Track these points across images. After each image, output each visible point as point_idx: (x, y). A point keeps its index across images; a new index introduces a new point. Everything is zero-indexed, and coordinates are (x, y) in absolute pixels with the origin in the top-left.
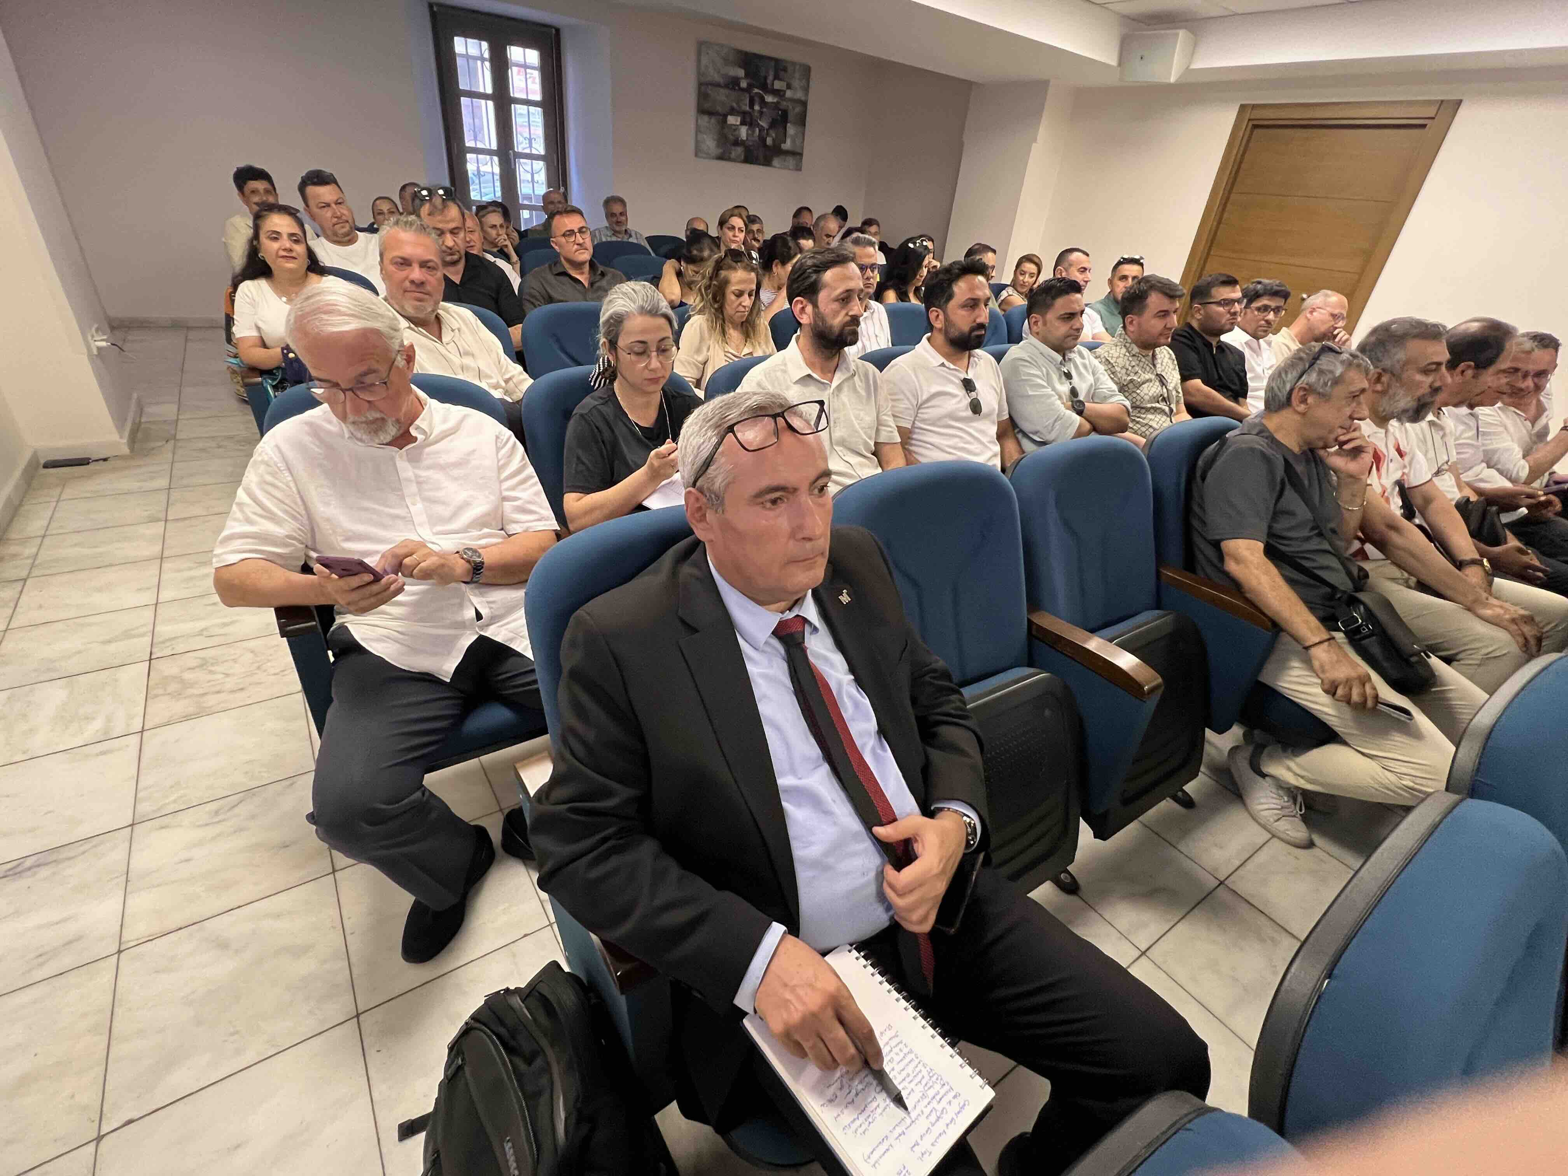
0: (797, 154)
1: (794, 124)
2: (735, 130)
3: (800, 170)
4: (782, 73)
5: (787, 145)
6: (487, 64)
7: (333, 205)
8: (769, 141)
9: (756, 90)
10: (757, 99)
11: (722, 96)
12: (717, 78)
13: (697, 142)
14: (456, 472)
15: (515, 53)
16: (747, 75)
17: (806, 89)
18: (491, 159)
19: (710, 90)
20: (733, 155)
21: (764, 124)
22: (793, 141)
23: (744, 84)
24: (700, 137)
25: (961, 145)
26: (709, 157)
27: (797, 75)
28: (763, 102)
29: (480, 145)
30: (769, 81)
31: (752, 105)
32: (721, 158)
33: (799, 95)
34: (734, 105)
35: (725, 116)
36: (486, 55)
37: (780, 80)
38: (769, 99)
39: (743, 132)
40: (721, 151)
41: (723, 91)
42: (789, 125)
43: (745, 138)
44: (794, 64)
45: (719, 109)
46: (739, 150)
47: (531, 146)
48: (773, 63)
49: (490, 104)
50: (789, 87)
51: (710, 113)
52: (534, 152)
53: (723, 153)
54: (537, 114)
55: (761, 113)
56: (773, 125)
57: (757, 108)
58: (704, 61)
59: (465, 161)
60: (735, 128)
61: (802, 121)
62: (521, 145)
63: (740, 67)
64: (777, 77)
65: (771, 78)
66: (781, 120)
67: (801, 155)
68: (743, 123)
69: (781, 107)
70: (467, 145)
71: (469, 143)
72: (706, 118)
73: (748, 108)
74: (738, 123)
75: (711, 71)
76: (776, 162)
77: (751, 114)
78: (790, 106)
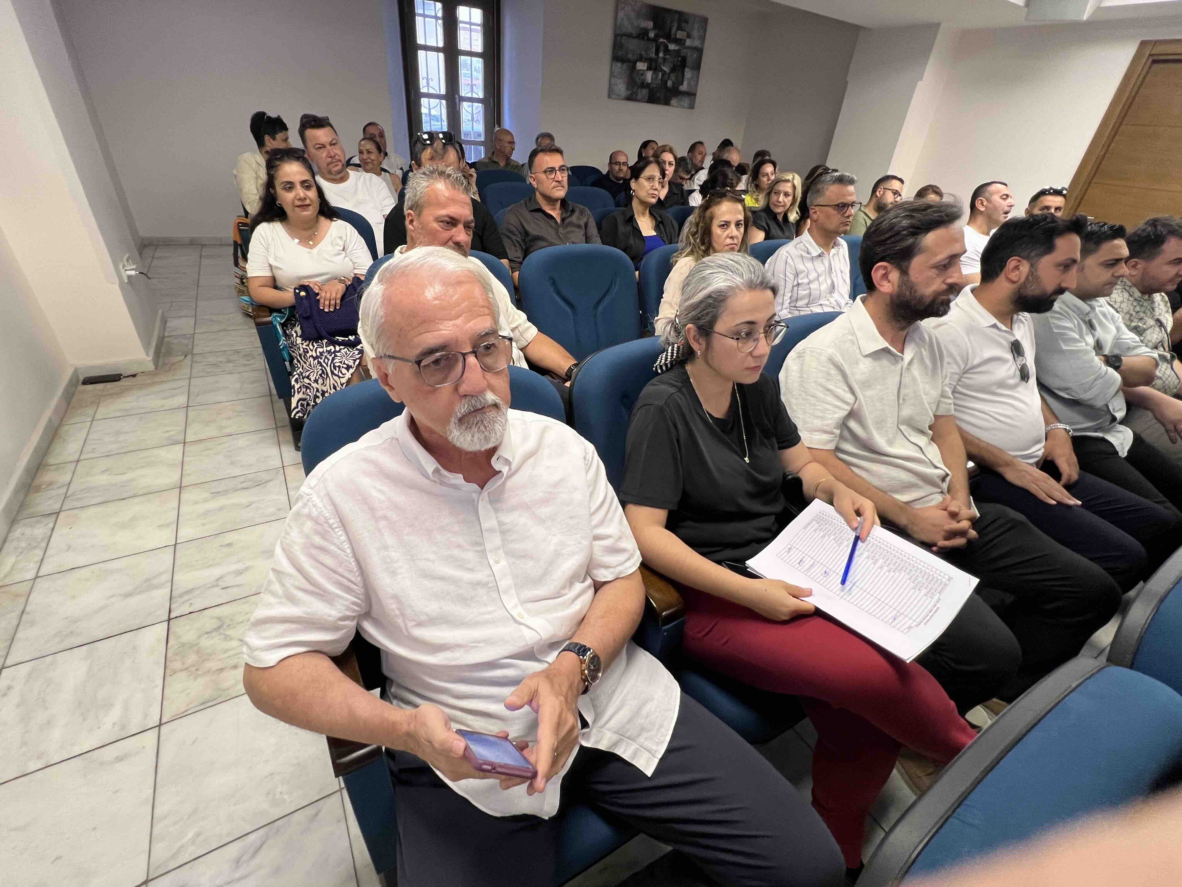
0: (691, 95)
1: (692, 68)
2: (643, 74)
3: (693, 108)
4: (684, 24)
5: (684, 87)
6: (440, 22)
7: (328, 147)
8: (670, 83)
9: (662, 40)
10: (662, 48)
11: (633, 46)
12: (629, 29)
13: (610, 85)
14: (544, 511)
15: (463, 12)
16: (655, 27)
17: (703, 39)
18: (441, 103)
19: (623, 41)
20: (639, 97)
21: (666, 69)
22: (689, 84)
23: (652, 35)
24: (613, 80)
25: (846, 83)
26: (619, 98)
27: (696, 26)
28: (667, 50)
29: (431, 91)
30: (673, 32)
31: (657, 53)
32: (629, 98)
33: (697, 43)
34: (643, 53)
35: (635, 63)
36: (440, 14)
37: (682, 30)
38: (672, 47)
39: (649, 76)
40: (629, 93)
41: (635, 41)
42: (686, 69)
43: (650, 81)
44: (695, 16)
45: (630, 56)
46: (645, 92)
47: (472, 91)
48: (676, 17)
49: (441, 56)
50: (689, 36)
51: (622, 60)
52: (475, 96)
53: (632, 94)
54: (478, 63)
55: (664, 59)
56: (673, 70)
57: (661, 55)
58: (621, 14)
59: (419, 106)
60: (642, 73)
61: (697, 67)
62: (464, 91)
63: (649, 20)
64: (679, 28)
65: (674, 29)
66: (680, 65)
67: (694, 95)
68: (649, 69)
69: (682, 55)
70: (422, 91)
71: (423, 90)
72: (619, 64)
73: (654, 55)
74: (645, 68)
75: (626, 23)
76: (673, 102)
77: (656, 60)
78: (689, 53)
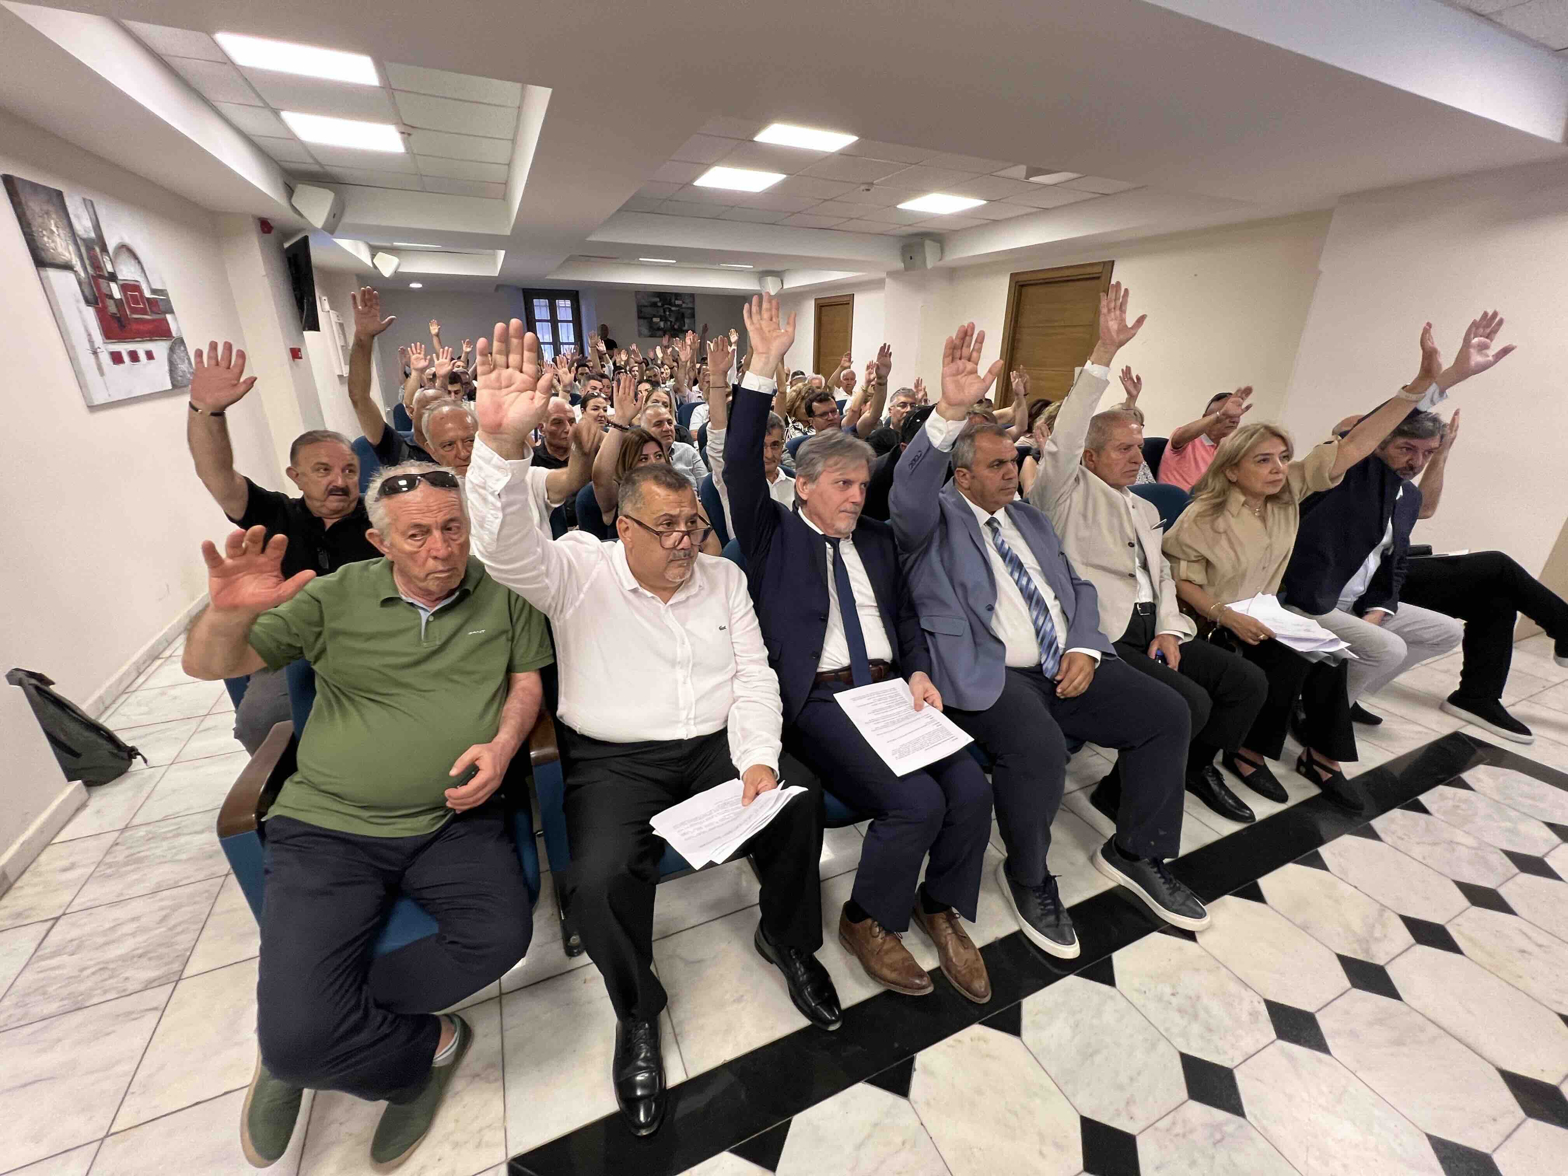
1: (690, 317)
4: (679, 297)
8: (676, 327)
9: (666, 306)
10: (667, 310)
11: (649, 311)
12: (646, 303)
13: (639, 330)
16: (661, 301)
17: (694, 305)
19: (643, 309)
20: (658, 335)
21: (672, 319)
23: (660, 304)
24: (640, 328)
26: (645, 336)
27: (688, 299)
28: (670, 310)
30: (673, 301)
31: (664, 312)
32: (651, 336)
33: (690, 305)
34: (656, 313)
35: (652, 319)
37: (679, 301)
38: (673, 309)
39: (662, 324)
40: (651, 333)
41: (650, 308)
42: (685, 319)
43: (663, 327)
44: (685, 292)
45: (648, 316)
46: (661, 332)
48: (674, 295)
49: (549, 323)
50: (684, 302)
51: (644, 318)
53: (653, 334)
54: (570, 325)
55: (670, 315)
56: (677, 320)
57: (668, 313)
58: (639, 297)
60: (657, 323)
61: (693, 316)
62: (563, 338)
63: (655, 299)
64: (676, 299)
66: (681, 317)
68: (661, 320)
69: (681, 312)
72: (642, 320)
73: (663, 314)
74: (659, 321)
75: (641, 302)
77: (665, 316)
78: (686, 311)
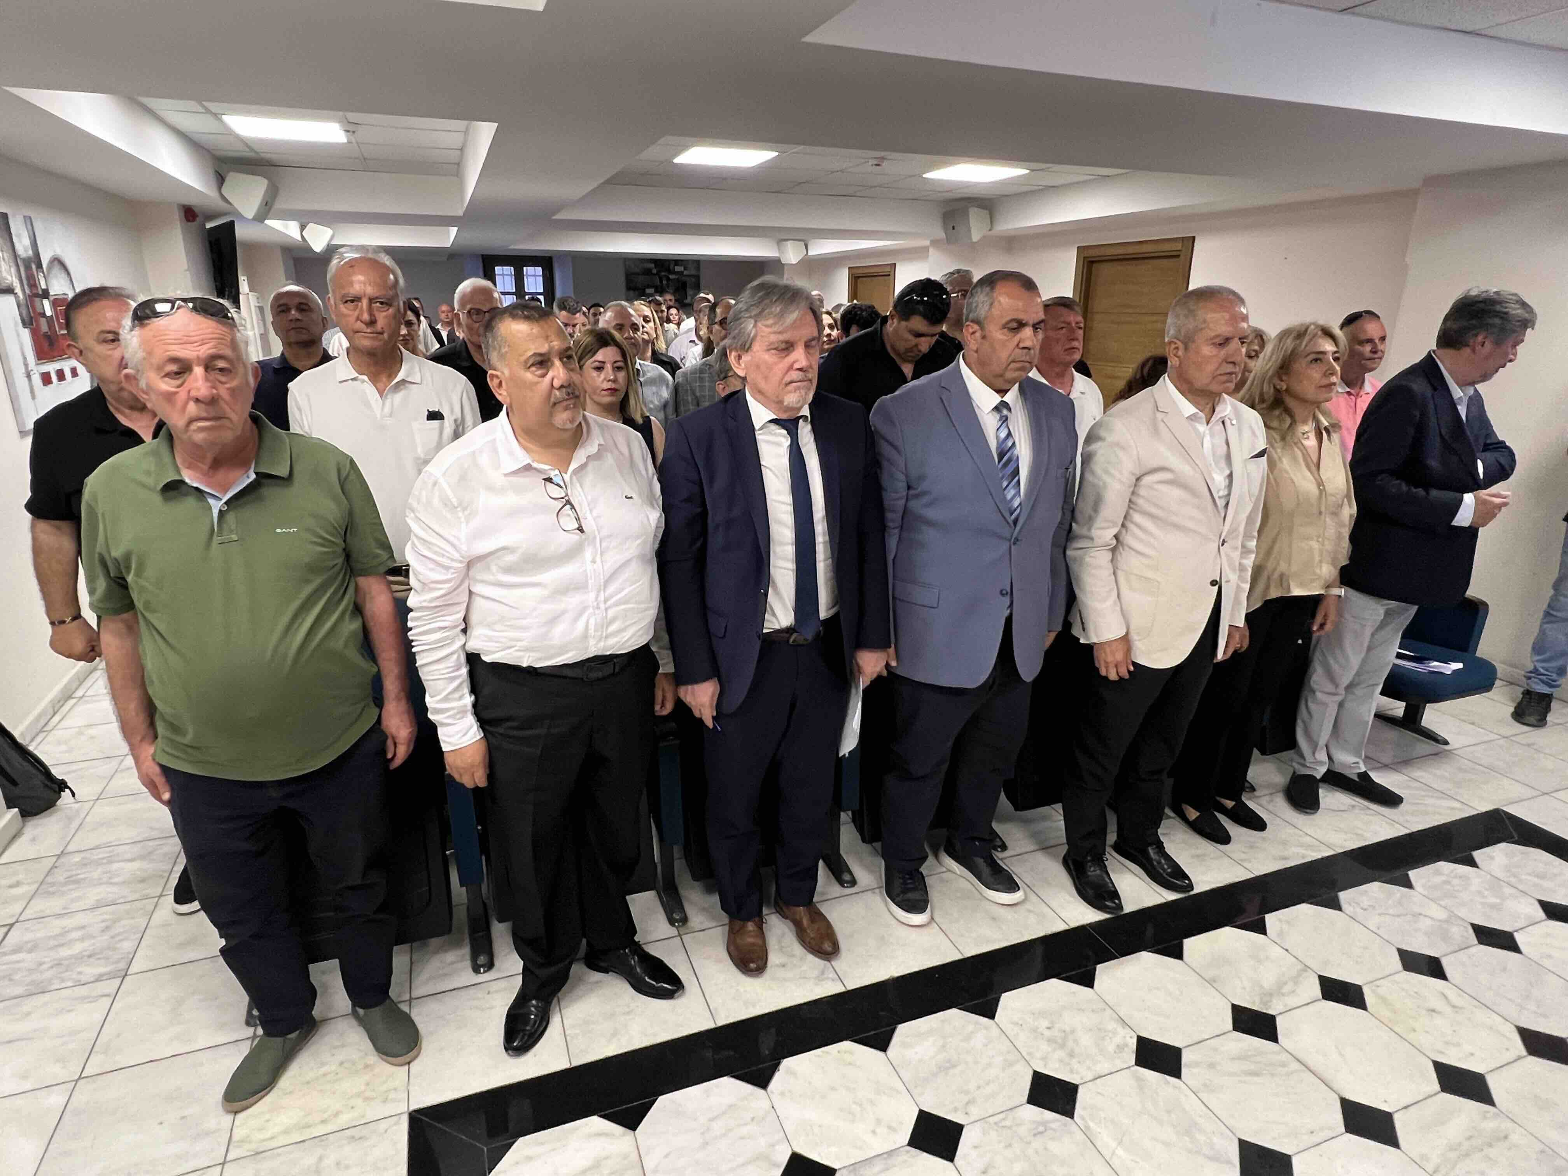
6: (513, 277)
9: (663, 274)
10: (664, 279)
11: (641, 279)
12: (637, 270)
15: (528, 270)
16: (656, 266)
17: (698, 268)
19: (633, 277)
23: (655, 271)
28: (668, 279)
30: (669, 266)
31: (661, 282)
33: (693, 272)
34: (650, 283)
35: (644, 290)
37: (679, 265)
38: (672, 276)
41: (642, 277)
45: (640, 286)
48: (673, 259)
50: (686, 269)
51: (635, 289)
57: (664, 282)
58: (628, 263)
63: (651, 263)
65: (672, 265)
66: (682, 287)
69: (682, 281)
73: (658, 284)
75: (633, 267)
78: (688, 279)
